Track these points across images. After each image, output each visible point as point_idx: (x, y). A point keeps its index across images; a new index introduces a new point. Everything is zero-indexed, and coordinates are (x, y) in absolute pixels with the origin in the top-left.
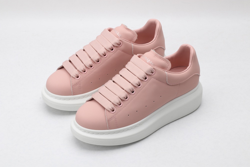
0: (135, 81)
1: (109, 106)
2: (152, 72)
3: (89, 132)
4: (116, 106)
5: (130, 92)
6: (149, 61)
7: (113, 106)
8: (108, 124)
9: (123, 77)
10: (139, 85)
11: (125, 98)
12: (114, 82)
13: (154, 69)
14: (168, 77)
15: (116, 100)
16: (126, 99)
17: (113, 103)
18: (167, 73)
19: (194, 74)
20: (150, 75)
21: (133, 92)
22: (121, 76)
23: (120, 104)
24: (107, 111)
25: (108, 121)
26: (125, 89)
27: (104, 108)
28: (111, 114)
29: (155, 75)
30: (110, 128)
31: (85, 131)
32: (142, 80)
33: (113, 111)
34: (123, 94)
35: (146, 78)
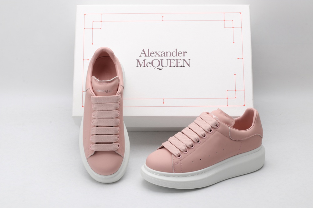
0: (202, 132)
1: (176, 152)
2: (216, 126)
3: (156, 174)
4: (182, 152)
5: (196, 142)
6: (215, 116)
7: (179, 152)
8: (174, 167)
9: (191, 129)
10: (204, 136)
11: (190, 146)
12: (183, 133)
13: (218, 123)
14: (231, 132)
15: (183, 147)
16: (192, 147)
17: (179, 150)
18: (230, 128)
19: (256, 134)
20: (214, 128)
21: (198, 142)
22: (190, 128)
23: (186, 151)
24: (174, 156)
25: (174, 164)
26: (191, 138)
27: (172, 154)
28: (177, 159)
29: (220, 128)
30: (175, 172)
31: (153, 173)
32: (207, 132)
33: (179, 156)
34: (189, 143)
35: (211, 131)
